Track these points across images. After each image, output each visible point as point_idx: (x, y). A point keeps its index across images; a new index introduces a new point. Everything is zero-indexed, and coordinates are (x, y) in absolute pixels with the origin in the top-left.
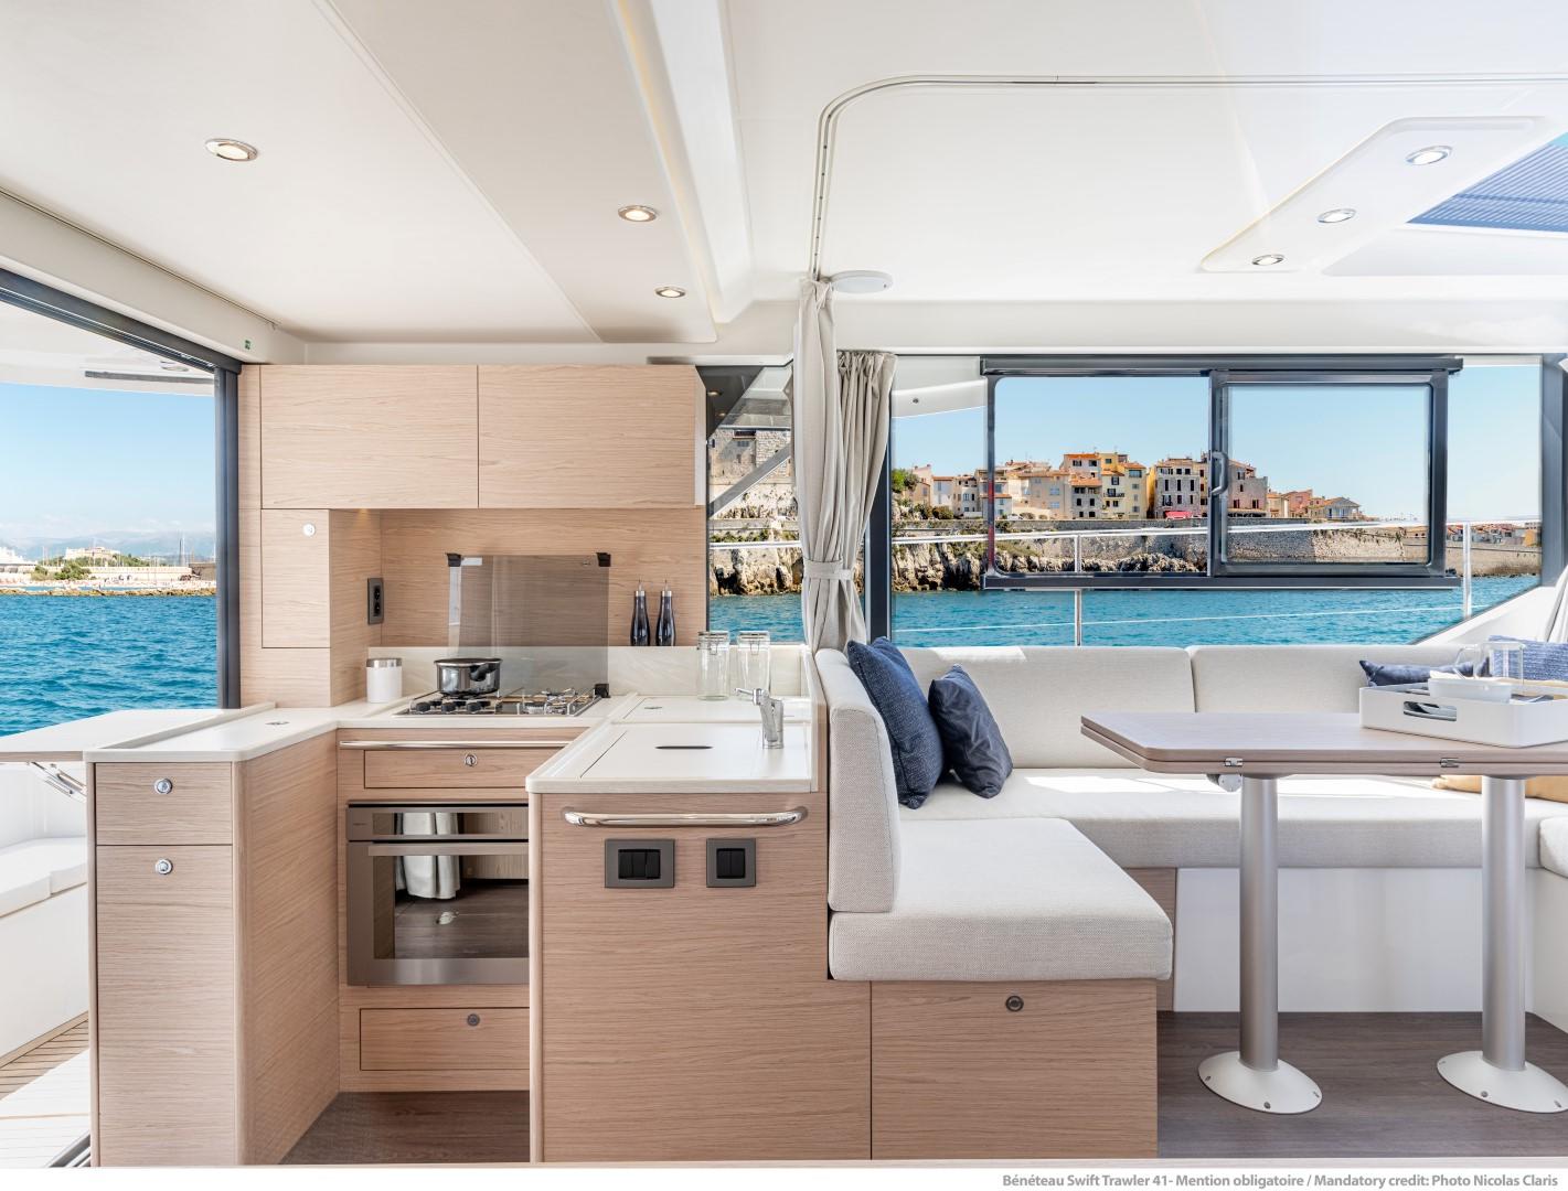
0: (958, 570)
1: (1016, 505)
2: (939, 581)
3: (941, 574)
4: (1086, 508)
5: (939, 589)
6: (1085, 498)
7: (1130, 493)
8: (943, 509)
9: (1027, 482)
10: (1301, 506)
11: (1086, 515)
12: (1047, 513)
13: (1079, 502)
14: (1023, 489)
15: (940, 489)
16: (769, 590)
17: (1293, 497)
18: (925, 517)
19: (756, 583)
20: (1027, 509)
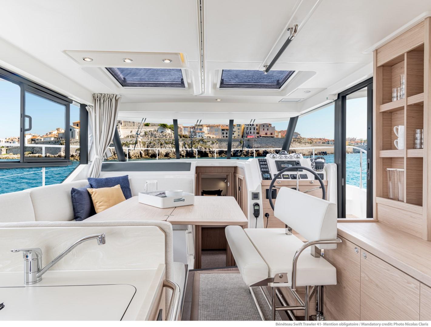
0: (190, 152)
1: (206, 134)
2: (185, 155)
3: (185, 153)
4: (225, 135)
5: (185, 157)
6: (225, 132)
7: (237, 131)
8: (185, 135)
9: (209, 128)
10: (284, 134)
11: (225, 137)
12: (214, 136)
13: (223, 133)
14: (208, 130)
15: (185, 130)
16: (138, 157)
17: (282, 132)
18: (181, 137)
19: (134, 156)
20: (209, 135)
